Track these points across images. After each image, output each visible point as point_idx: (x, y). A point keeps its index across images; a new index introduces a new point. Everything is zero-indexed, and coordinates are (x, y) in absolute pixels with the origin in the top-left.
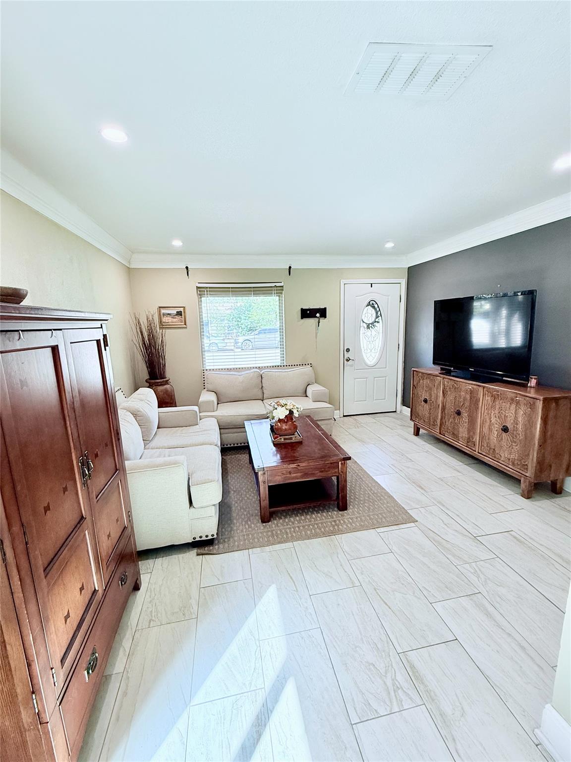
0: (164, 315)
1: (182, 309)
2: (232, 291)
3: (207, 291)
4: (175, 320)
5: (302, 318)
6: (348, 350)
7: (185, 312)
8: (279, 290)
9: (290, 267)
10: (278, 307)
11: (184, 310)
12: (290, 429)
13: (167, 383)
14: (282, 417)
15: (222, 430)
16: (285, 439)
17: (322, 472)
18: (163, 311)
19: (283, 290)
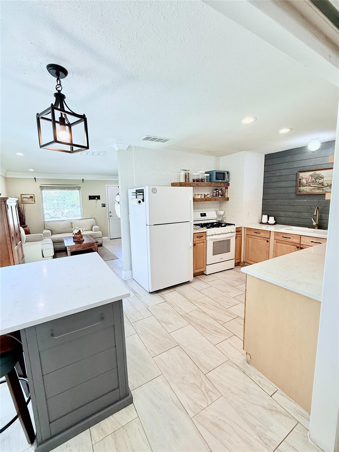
0: (24, 198)
1: (33, 195)
2: (57, 188)
3: (45, 188)
4: (29, 200)
5: (90, 199)
6: (110, 212)
7: (34, 197)
8: (79, 188)
9: (83, 179)
10: (79, 195)
11: (34, 196)
12: (80, 236)
13: (26, 226)
14: (77, 232)
15: (54, 244)
16: (78, 240)
17: (89, 247)
18: (23, 196)
19: (80, 188)
